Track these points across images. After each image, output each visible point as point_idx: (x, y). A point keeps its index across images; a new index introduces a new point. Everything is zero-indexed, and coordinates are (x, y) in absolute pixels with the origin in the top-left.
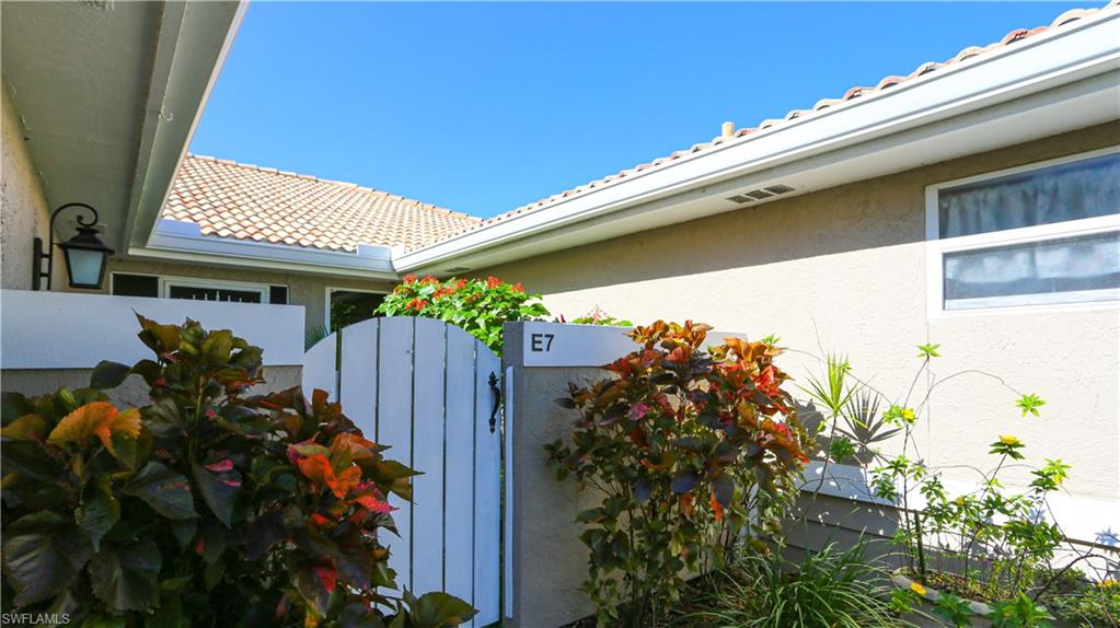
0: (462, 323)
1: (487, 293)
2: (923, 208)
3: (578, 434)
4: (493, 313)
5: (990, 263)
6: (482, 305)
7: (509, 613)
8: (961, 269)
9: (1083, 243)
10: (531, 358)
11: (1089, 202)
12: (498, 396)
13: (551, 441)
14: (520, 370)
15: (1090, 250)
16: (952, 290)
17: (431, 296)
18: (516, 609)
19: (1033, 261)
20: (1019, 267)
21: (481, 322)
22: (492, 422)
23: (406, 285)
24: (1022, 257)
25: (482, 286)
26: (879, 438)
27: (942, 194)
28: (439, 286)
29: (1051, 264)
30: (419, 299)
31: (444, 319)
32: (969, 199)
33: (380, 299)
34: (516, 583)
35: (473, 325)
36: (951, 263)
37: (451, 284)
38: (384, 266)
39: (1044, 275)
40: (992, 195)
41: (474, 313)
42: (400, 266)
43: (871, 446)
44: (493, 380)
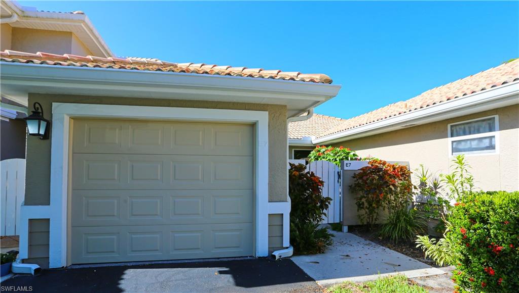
0: (333, 160)
1: (340, 151)
2: (447, 129)
3: (355, 184)
4: (341, 157)
5: (463, 143)
6: (338, 155)
7: (341, 220)
8: (457, 144)
9: (481, 139)
10: (346, 168)
11: (481, 130)
12: (339, 176)
13: (350, 185)
14: (344, 170)
15: (481, 141)
16: (454, 150)
17: (324, 152)
18: (343, 220)
19: (471, 144)
20: (468, 145)
21: (338, 159)
22: (338, 181)
23: (317, 148)
24: (469, 142)
25: (338, 149)
26: (439, 188)
27: (451, 126)
28: (326, 148)
29: (474, 144)
30: (321, 153)
31: (327, 159)
32: (458, 127)
33: (309, 152)
34: (343, 214)
35: (336, 160)
36: (454, 144)
37: (330, 148)
38: (309, 142)
39: (473, 147)
40: (463, 127)
41: (336, 157)
42: (314, 142)
43: (438, 190)
44: (338, 173)
